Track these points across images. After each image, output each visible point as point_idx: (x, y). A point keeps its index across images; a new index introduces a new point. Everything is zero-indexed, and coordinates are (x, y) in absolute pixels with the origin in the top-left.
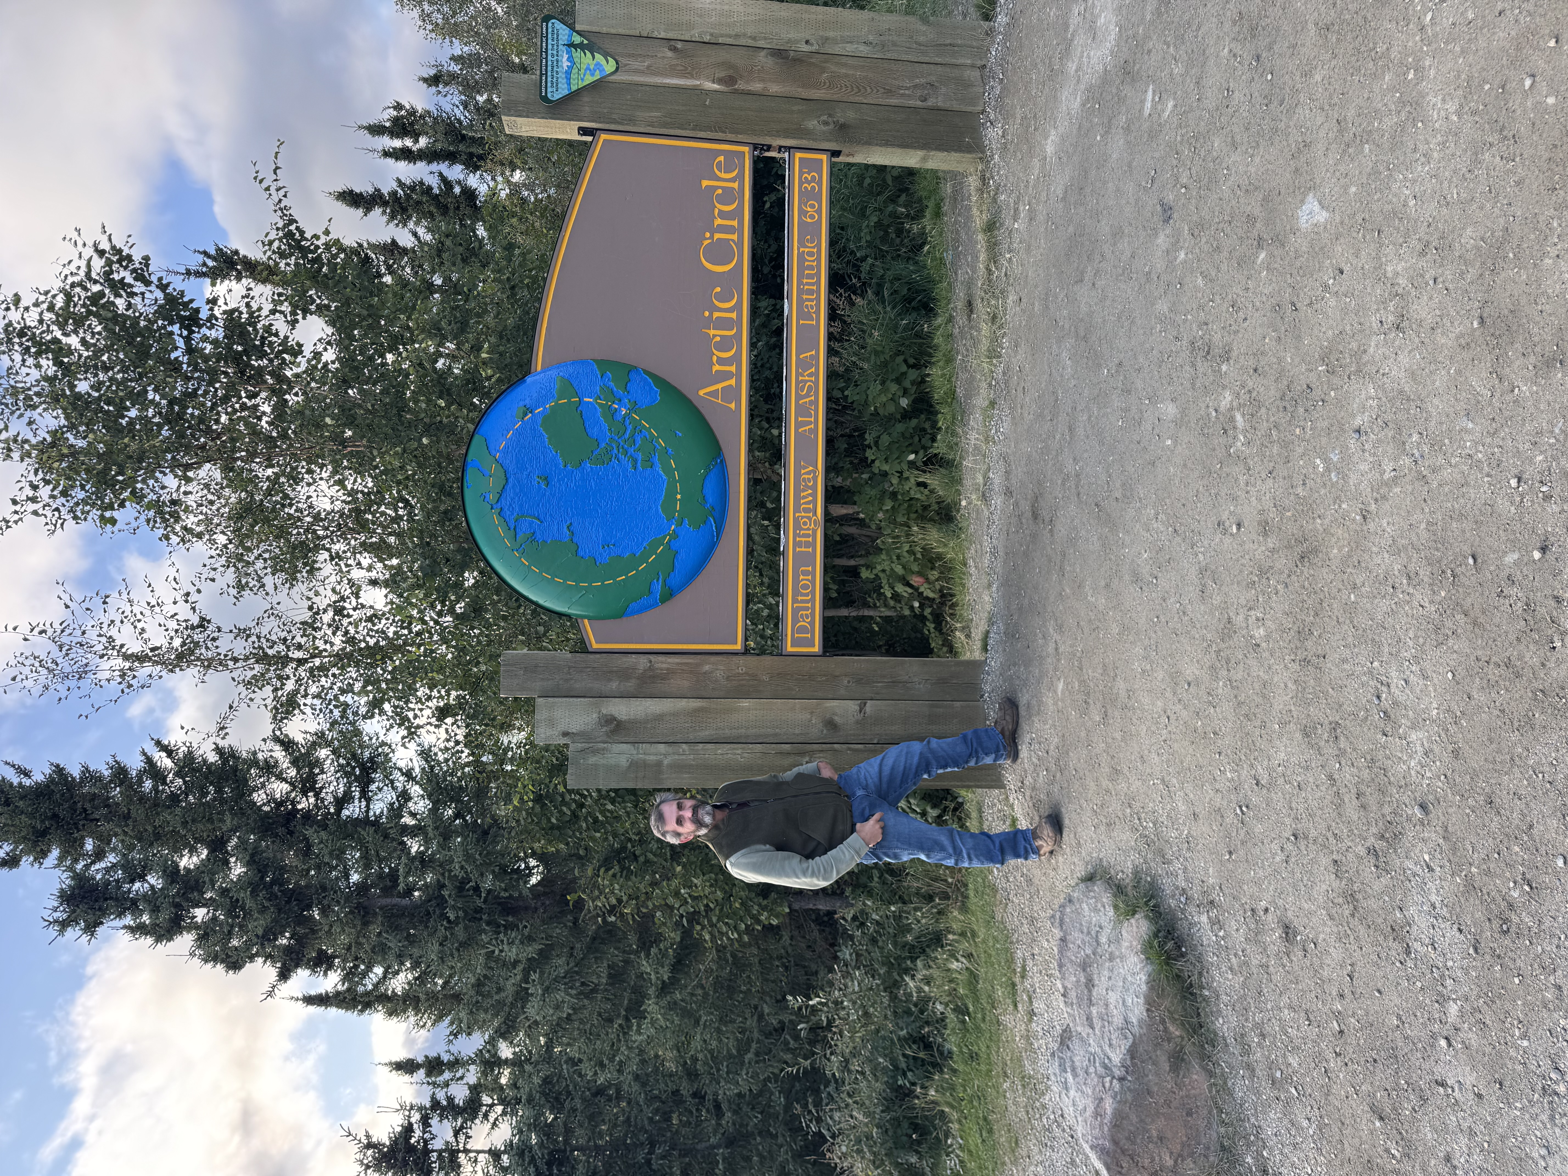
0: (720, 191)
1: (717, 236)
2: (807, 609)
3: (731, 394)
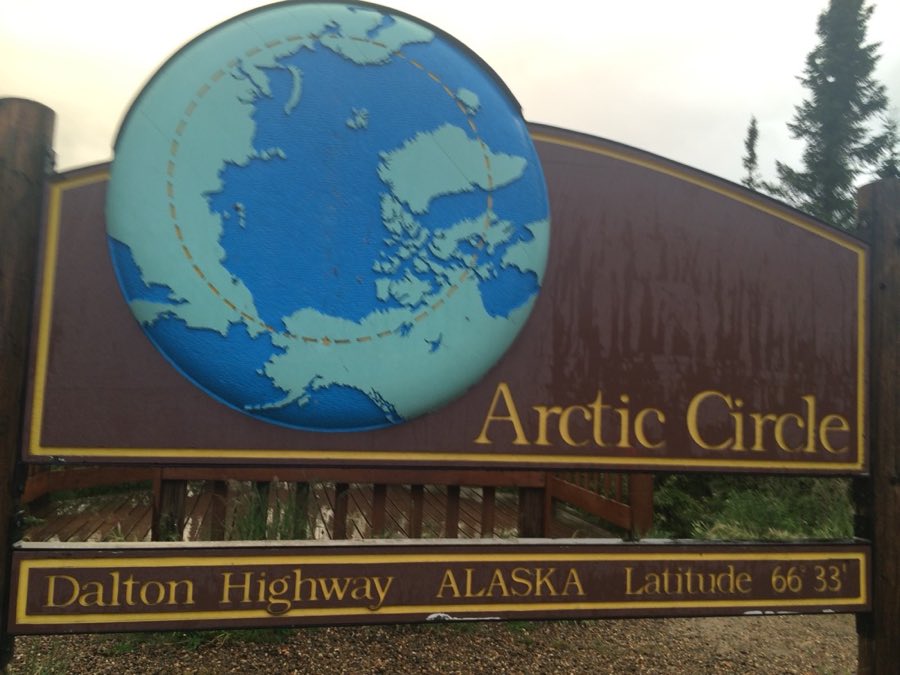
0: (801, 424)
1: (738, 418)
2: (107, 597)
3: (502, 438)
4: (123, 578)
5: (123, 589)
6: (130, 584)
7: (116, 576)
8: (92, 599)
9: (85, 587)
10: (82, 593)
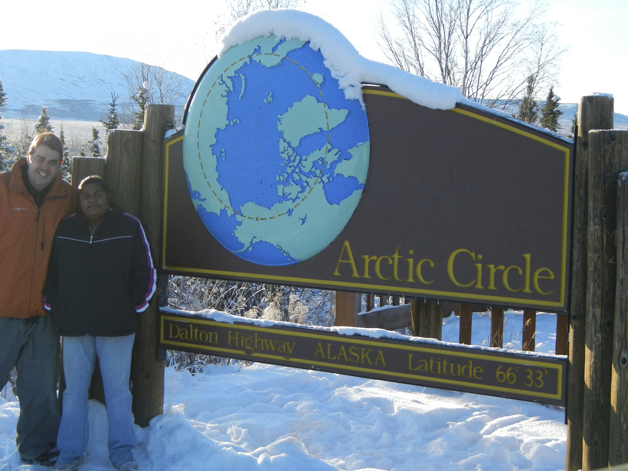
4: (194, 328)
5: (194, 333)
6: (196, 330)
7: (191, 326)
8: (184, 336)
9: (182, 330)
10: (181, 333)
